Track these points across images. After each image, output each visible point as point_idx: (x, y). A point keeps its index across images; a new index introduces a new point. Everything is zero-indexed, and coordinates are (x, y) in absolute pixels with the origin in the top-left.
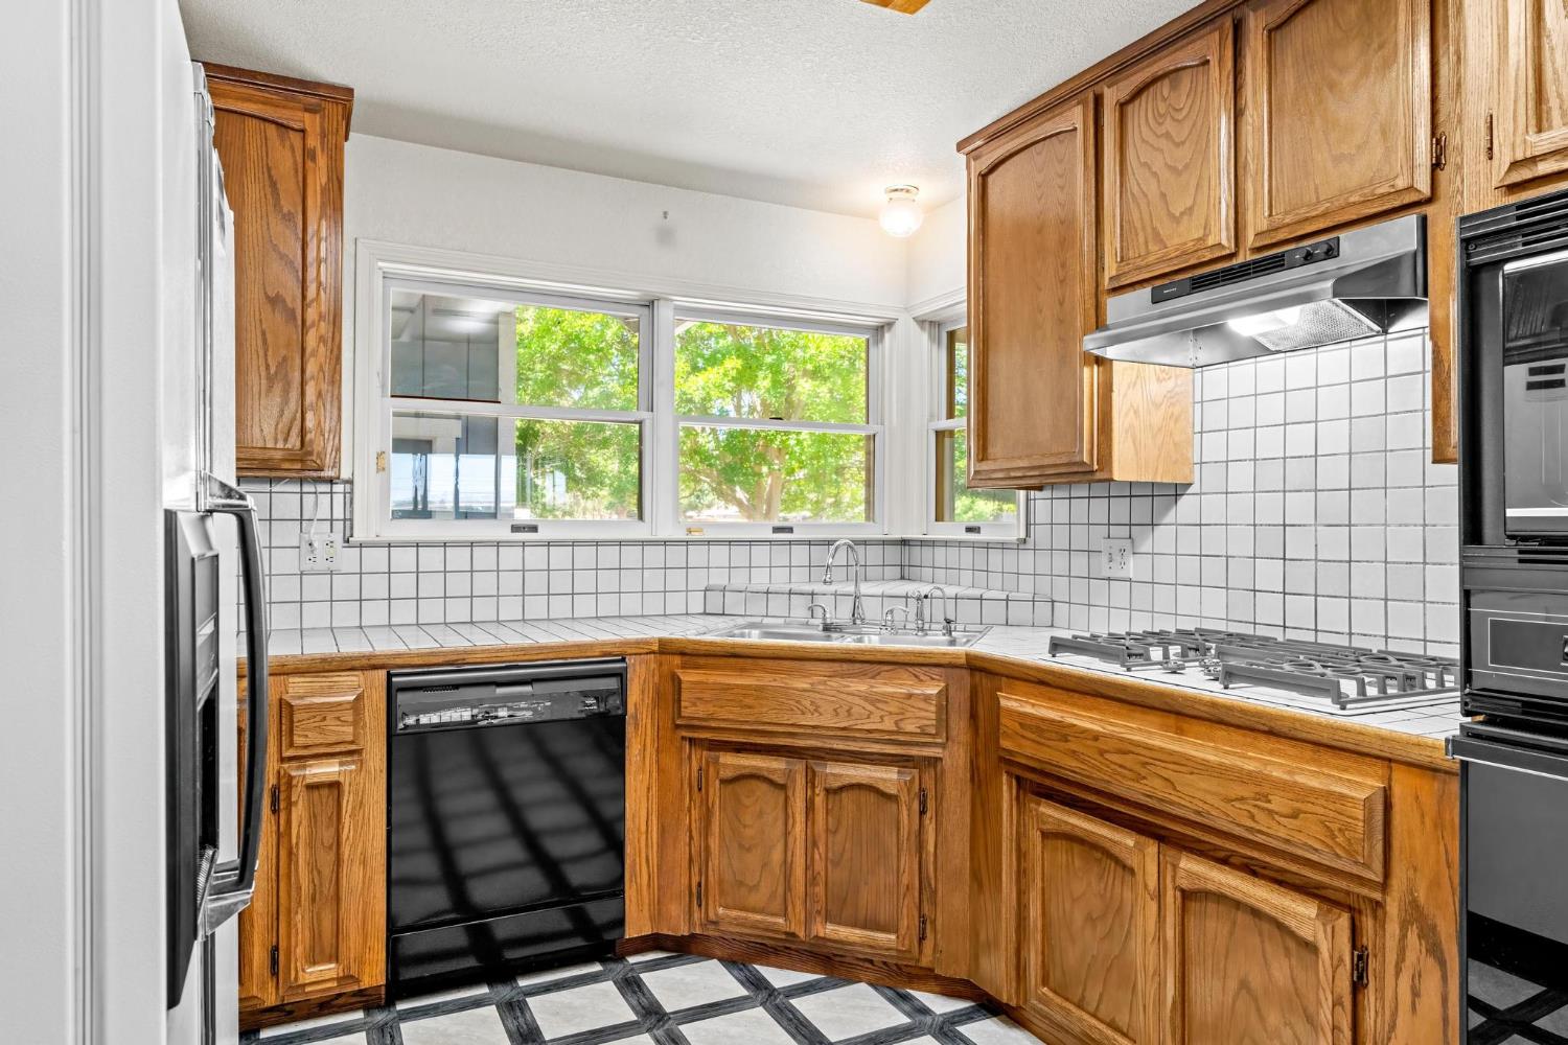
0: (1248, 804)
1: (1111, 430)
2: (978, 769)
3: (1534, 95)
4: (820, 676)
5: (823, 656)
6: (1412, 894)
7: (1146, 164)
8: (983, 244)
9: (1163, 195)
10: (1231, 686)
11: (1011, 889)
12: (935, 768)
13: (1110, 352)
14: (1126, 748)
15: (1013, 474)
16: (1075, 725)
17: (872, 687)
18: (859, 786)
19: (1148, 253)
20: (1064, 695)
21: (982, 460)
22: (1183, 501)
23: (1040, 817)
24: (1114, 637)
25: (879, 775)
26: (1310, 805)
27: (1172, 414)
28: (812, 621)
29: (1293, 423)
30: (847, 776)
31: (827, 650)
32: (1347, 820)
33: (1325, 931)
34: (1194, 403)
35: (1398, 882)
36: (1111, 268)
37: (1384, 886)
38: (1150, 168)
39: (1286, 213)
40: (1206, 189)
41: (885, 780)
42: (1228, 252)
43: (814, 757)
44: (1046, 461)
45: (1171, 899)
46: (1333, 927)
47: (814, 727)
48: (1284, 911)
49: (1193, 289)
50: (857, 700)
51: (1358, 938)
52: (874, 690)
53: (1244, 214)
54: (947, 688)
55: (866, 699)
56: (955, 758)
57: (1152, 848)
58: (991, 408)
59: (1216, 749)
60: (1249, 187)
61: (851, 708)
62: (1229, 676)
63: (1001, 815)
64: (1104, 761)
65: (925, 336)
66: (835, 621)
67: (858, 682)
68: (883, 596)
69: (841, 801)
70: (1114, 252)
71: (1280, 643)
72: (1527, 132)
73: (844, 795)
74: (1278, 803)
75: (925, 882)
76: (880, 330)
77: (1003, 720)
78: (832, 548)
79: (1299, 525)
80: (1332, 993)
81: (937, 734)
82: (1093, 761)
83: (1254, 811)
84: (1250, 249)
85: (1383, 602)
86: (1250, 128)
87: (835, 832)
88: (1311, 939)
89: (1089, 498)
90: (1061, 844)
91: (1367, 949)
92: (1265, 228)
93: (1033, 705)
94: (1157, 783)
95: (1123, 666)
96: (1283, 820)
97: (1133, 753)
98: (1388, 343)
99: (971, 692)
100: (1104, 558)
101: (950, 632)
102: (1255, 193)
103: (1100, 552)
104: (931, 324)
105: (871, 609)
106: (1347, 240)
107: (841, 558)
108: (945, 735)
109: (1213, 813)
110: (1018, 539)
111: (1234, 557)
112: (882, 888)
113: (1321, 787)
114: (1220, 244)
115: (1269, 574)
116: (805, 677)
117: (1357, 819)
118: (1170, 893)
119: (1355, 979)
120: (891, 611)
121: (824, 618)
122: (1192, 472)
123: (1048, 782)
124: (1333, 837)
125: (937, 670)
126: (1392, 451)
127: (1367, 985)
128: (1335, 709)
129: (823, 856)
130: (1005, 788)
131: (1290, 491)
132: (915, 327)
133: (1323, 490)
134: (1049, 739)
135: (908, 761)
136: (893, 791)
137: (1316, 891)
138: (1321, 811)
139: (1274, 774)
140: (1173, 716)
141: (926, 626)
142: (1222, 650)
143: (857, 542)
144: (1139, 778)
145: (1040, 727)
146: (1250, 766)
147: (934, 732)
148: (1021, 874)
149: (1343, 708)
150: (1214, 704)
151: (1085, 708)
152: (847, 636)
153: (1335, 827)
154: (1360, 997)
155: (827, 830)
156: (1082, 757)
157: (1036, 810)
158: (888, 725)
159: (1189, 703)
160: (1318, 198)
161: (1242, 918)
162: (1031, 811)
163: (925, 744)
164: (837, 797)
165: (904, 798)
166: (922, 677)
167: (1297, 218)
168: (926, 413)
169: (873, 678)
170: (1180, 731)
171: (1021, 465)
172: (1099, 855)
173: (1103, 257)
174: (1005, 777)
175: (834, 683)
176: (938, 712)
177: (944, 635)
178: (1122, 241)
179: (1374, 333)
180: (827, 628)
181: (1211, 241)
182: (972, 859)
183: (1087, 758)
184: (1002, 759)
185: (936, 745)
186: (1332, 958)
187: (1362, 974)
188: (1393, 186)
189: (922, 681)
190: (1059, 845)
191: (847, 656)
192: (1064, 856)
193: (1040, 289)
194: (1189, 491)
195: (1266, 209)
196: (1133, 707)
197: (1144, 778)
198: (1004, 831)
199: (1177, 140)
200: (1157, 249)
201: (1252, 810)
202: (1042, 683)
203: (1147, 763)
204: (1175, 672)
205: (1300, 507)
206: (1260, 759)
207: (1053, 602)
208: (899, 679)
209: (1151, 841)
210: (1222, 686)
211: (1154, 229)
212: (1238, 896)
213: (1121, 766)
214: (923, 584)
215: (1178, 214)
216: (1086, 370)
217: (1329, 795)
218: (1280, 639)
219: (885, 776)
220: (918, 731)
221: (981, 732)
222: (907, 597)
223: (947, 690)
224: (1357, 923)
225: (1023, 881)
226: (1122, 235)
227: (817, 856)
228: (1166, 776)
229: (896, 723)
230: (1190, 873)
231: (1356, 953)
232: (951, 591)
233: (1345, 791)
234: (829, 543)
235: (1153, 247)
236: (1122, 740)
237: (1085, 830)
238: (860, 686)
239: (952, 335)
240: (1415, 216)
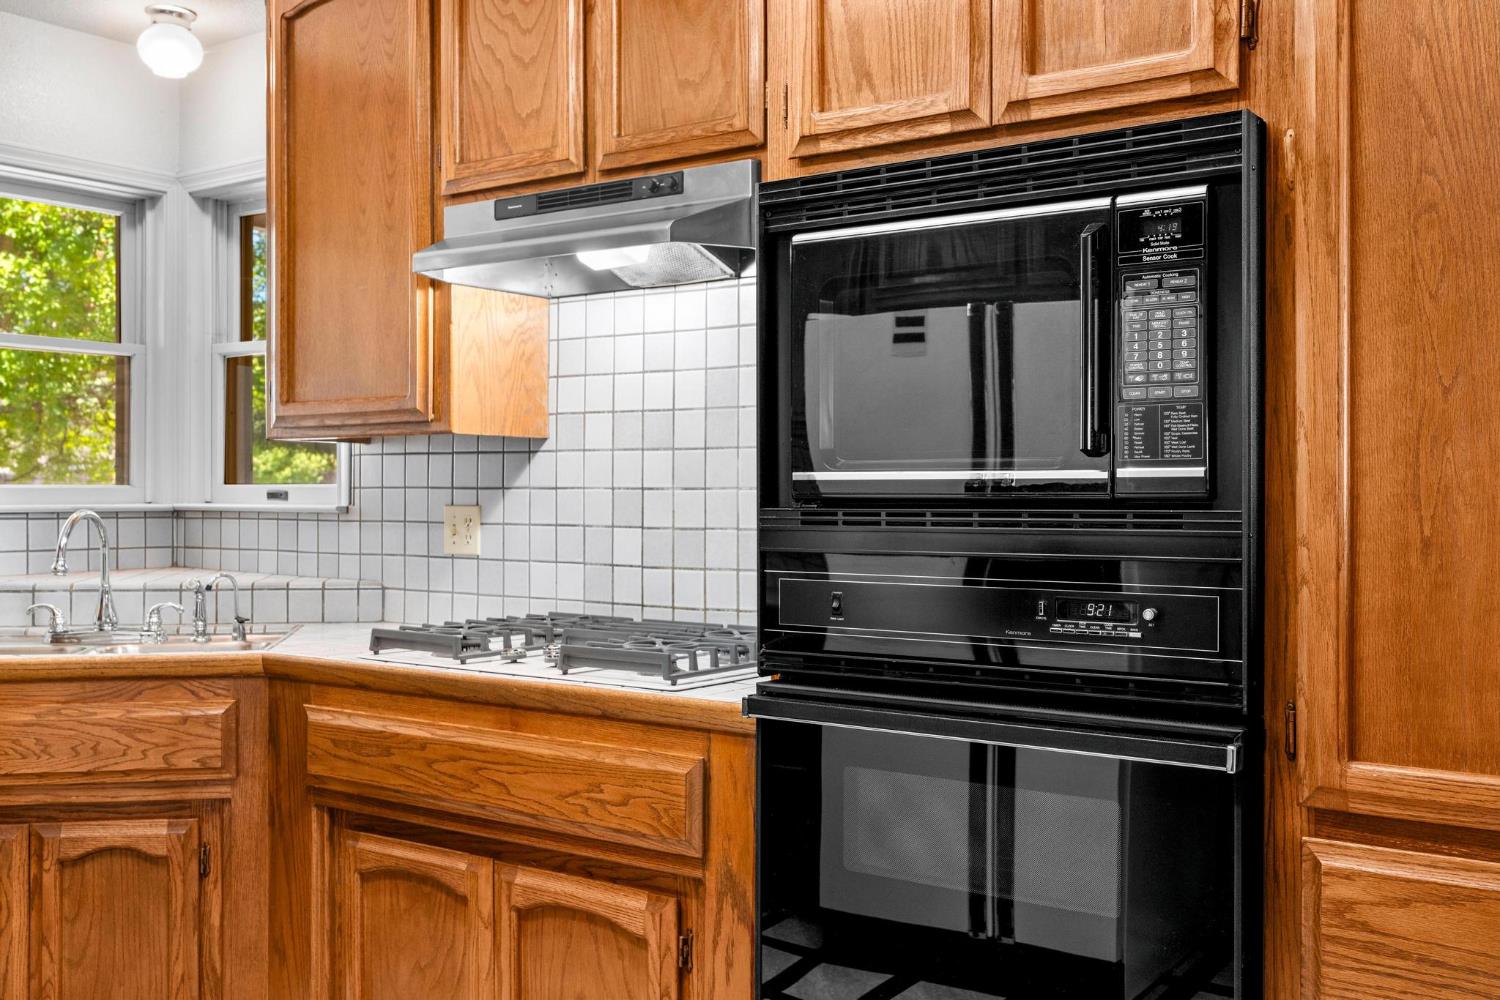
0: (581, 797)
1: (449, 371)
2: (279, 807)
3: (817, 75)
4: (52, 702)
5: (55, 674)
6: (727, 864)
7: (488, 47)
8: (288, 111)
9: (508, 90)
10: (570, 671)
11: (323, 953)
12: (221, 812)
13: (447, 276)
14: (458, 753)
15: (328, 422)
16: (398, 735)
17: (129, 712)
18: (111, 851)
19: (491, 157)
20: (386, 698)
21: (288, 401)
22: (539, 459)
23: (360, 856)
24: (452, 626)
25: (140, 831)
26: (638, 789)
27: (523, 354)
28: (32, 630)
29: (652, 372)
30: (94, 839)
31: (61, 666)
32: (671, 798)
33: (654, 920)
34: (549, 340)
35: (715, 856)
36: (448, 170)
37: (703, 862)
38: (493, 54)
39: (634, 136)
40: (554, 92)
41: (148, 838)
42: (575, 170)
43: (39, 819)
44: (371, 408)
45: (507, 920)
46: (661, 915)
47: (40, 776)
48: (618, 909)
49: (540, 208)
50: (107, 732)
51: (684, 921)
52: (134, 715)
53: (594, 128)
54: (237, 705)
55: (121, 730)
56: (248, 800)
57: (485, 868)
58: (299, 332)
59: (551, 741)
60: (597, 96)
61: (98, 743)
62: (567, 661)
63: (310, 859)
64: (432, 773)
65: (207, 221)
66: (70, 628)
67: (107, 708)
68: (145, 590)
69: (83, 875)
70: (452, 150)
71: (636, 624)
72: (812, 110)
73: (88, 866)
74: (610, 793)
75: (207, 968)
76: (138, 206)
77: (311, 739)
78: (65, 524)
79: (657, 489)
80: (660, 985)
81: (222, 768)
82: (419, 775)
83: (587, 804)
84: (600, 171)
85: (735, 572)
86: (599, 31)
87: (73, 922)
88: (641, 932)
89: (428, 454)
90: (385, 884)
91: (691, 932)
92: (613, 149)
93: (349, 715)
94: (492, 790)
95: (456, 658)
96: (613, 809)
97: (464, 758)
98: (741, 288)
99: (270, 708)
100: (447, 531)
101: (244, 636)
102: (604, 107)
103: (443, 523)
104: (218, 205)
105: (126, 609)
106: (693, 176)
107: (79, 538)
108: (234, 767)
109: (547, 814)
110: (338, 508)
111: (591, 526)
112: (145, 983)
113: (649, 768)
114: (568, 159)
115: (627, 546)
116: (25, 705)
117: (680, 796)
118: (505, 915)
119: (680, 965)
120: (158, 610)
121: (54, 625)
122: (546, 425)
123: (367, 810)
124: (659, 818)
125: (223, 683)
126: (744, 407)
127: (691, 969)
128: (666, 685)
129: (56, 957)
130: (314, 825)
131: (648, 450)
132: (192, 206)
133: (680, 449)
134: (369, 756)
135: (181, 808)
136: (162, 851)
137: (648, 883)
138: (647, 792)
139: (607, 761)
140: (508, 710)
141: (210, 629)
142: (571, 634)
143: (106, 514)
144: (470, 786)
145: (357, 742)
146: (584, 756)
147: (219, 765)
148: (336, 933)
149: (674, 684)
150: (548, 692)
151: (412, 713)
152: (88, 647)
153: (659, 807)
154: (686, 983)
155: (61, 919)
156: (408, 771)
157: (354, 847)
158: (154, 761)
159: (524, 693)
160: (665, 125)
161: (578, 927)
162: (346, 850)
163: (206, 783)
164: (78, 870)
165: (177, 858)
166: (203, 694)
167: (644, 144)
168: (210, 329)
169: (131, 699)
170: (516, 726)
171: (339, 411)
172: (427, 889)
173: (439, 154)
174: (314, 812)
175: (72, 711)
176: (225, 738)
177: (235, 639)
178: (461, 138)
179: (728, 276)
180: (57, 639)
181: (559, 155)
182: (271, 930)
183: (412, 772)
184: (310, 790)
185: (222, 782)
186: (660, 948)
187: (687, 958)
188: (731, 125)
189: (203, 698)
190: (382, 886)
191: (93, 672)
192: (388, 898)
193: (363, 183)
194: (544, 448)
195: (615, 127)
196: (465, 705)
197: (477, 786)
198: (314, 881)
199: (523, 26)
200: (501, 154)
201: (586, 804)
202: (361, 687)
203: (480, 769)
204: (515, 662)
205: (657, 467)
206: (594, 746)
207: (384, 589)
208: (170, 698)
209: (485, 859)
210: (561, 672)
211: (498, 129)
212: (573, 903)
213: (451, 776)
214: (205, 572)
215: (524, 115)
216: (419, 294)
217: (656, 775)
218: (637, 619)
219: (149, 832)
220: (197, 765)
221: (284, 758)
222: (181, 590)
223: (237, 707)
224: (683, 905)
225: (338, 941)
226: (461, 131)
227: (46, 958)
228: (499, 780)
229: (165, 758)
230: (526, 888)
231: (681, 937)
232: (244, 580)
233: (669, 768)
234: (59, 516)
235: (497, 151)
236: (453, 745)
237: (411, 861)
238: (112, 712)
239: (247, 223)
240: (750, 161)
